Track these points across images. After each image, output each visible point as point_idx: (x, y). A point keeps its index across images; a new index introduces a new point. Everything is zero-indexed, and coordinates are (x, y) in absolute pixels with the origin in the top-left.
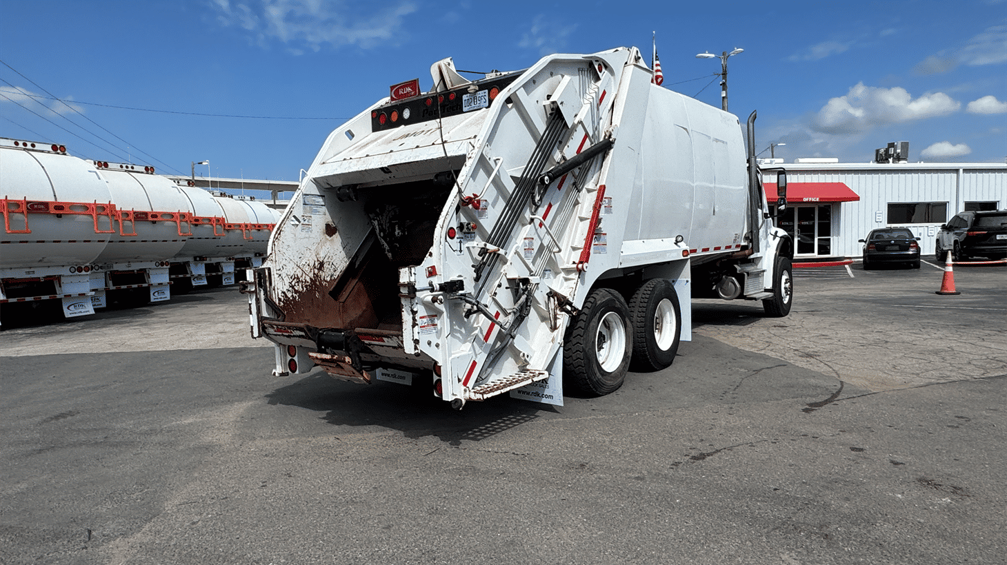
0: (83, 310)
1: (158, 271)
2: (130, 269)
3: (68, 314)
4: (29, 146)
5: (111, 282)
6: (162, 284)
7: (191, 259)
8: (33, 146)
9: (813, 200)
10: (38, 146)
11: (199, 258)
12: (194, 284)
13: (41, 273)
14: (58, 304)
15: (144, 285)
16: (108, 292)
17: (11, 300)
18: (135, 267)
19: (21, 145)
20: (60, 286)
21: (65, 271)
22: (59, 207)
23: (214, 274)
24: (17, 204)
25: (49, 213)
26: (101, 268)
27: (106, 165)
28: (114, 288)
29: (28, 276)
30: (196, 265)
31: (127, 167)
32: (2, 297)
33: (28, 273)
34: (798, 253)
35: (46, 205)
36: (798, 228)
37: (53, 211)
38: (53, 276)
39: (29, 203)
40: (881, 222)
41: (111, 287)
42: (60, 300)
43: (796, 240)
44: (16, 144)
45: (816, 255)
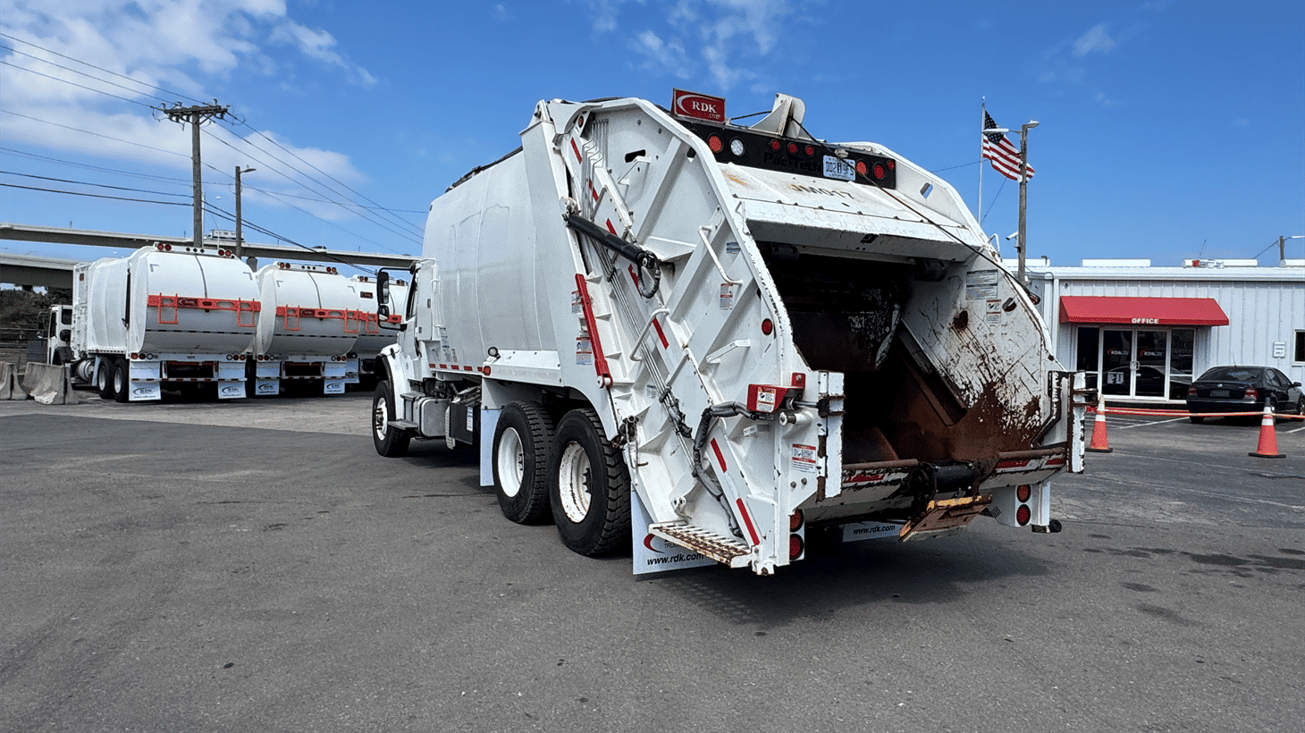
1: (333, 366)
2: (305, 361)
3: (221, 395)
5: (284, 372)
6: (335, 377)
8: (202, 251)
9: (1149, 321)
10: (206, 253)
13: (200, 359)
15: (317, 377)
16: (282, 381)
17: (171, 379)
18: (311, 360)
19: (191, 251)
20: (217, 371)
21: (220, 358)
22: (208, 303)
24: (171, 299)
25: (198, 308)
26: (275, 358)
28: (287, 377)
29: (189, 360)
31: (309, 268)
32: (165, 376)
33: (190, 357)
34: (1137, 394)
35: (196, 301)
36: (1138, 360)
37: (201, 306)
38: (212, 362)
39: (181, 298)
40: (1282, 358)
41: (285, 377)
42: (216, 383)
43: (1134, 377)
44: (188, 250)
45: (1166, 399)
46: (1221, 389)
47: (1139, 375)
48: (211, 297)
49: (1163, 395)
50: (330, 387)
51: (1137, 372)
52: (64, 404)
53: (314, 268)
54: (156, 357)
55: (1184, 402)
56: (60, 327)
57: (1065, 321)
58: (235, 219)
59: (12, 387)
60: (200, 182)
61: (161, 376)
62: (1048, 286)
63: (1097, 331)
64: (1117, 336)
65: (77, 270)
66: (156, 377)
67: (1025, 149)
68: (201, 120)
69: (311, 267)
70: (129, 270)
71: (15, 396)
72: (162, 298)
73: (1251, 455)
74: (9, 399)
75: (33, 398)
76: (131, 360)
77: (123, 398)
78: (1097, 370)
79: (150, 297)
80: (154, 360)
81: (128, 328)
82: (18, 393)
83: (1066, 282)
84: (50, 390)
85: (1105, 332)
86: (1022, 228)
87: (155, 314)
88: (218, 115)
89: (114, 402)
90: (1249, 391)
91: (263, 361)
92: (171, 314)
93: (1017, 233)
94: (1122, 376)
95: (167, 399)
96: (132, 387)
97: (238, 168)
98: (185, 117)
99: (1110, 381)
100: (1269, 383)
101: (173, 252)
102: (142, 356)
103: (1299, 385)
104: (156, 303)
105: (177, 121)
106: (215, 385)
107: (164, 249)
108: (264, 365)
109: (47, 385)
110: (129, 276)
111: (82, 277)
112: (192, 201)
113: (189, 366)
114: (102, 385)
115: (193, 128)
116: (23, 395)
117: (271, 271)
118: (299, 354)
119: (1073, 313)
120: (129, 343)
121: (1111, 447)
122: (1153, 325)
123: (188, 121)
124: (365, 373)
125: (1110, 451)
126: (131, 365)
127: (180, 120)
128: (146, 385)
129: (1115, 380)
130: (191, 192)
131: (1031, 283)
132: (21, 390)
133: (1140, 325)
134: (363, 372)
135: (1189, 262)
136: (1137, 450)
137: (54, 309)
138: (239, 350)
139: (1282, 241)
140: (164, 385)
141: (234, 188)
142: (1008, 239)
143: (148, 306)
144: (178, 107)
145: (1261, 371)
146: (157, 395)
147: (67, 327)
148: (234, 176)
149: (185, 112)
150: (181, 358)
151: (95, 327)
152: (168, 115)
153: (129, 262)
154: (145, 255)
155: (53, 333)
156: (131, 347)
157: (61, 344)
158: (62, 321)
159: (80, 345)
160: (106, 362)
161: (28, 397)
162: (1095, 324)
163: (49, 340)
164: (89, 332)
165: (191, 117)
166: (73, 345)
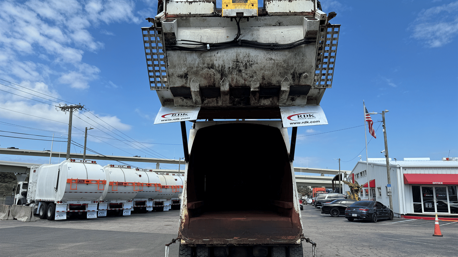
0: (93, 216)
2: (117, 203)
3: (88, 217)
5: (109, 207)
6: (127, 209)
7: (147, 200)
8: (86, 161)
9: (439, 183)
10: (87, 162)
11: (151, 199)
12: (147, 209)
13: (82, 203)
14: (85, 214)
15: (121, 209)
16: (108, 211)
17: (71, 211)
18: (119, 202)
19: (82, 162)
20: (87, 207)
21: (90, 202)
23: (160, 206)
24: (75, 180)
25: (84, 183)
26: (106, 202)
27: (113, 166)
28: (110, 209)
29: (78, 203)
30: (149, 202)
31: (121, 166)
32: (68, 210)
33: (78, 202)
34: (438, 212)
35: (84, 180)
36: (436, 198)
38: (85, 204)
39: (78, 180)
41: (109, 209)
42: (86, 212)
43: (436, 205)
44: (81, 161)
45: (449, 213)
47: (438, 204)
48: (89, 179)
49: (448, 212)
50: (125, 213)
52: (30, 221)
53: (123, 166)
54: (66, 202)
56: (21, 190)
57: (407, 183)
58: (84, 147)
59: (9, 215)
60: (71, 133)
61: (67, 210)
62: (398, 170)
63: (419, 187)
64: (428, 190)
65: (33, 168)
66: (65, 210)
67: (384, 120)
68: (73, 111)
69: (122, 166)
70: (59, 169)
71: (9, 218)
72: (72, 180)
74: (7, 220)
75: (16, 219)
76: (57, 204)
77: (52, 218)
78: (421, 202)
79: (68, 179)
80: (65, 203)
81: (57, 191)
82: (10, 217)
83: (405, 168)
84: (24, 216)
85: (423, 187)
86: (386, 148)
87: (69, 186)
88: (80, 109)
89: (47, 221)
91: (102, 203)
92: (74, 186)
93: (384, 150)
94: (431, 204)
95: (69, 219)
96: (56, 214)
97: (86, 128)
98: (67, 110)
101: (76, 162)
102: (61, 202)
104: (69, 181)
105: (64, 111)
106: (86, 213)
107: (73, 161)
108: (102, 205)
109: (23, 214)
110: (59, 172)
111: (35, 171)
112: (67, 140)
113: (78, 206)
114: (41, 214)
115: (70, 113)
116: (12, 218)
117: (107, 168)
118: (115, 200)
119: (410, 180)
120: (55, 197)
121: (443, 234)
122: (441, 184)
123: (68, 111)
124: (136, 206)
125: (442, 236)
126: (57, 206)
127: (65, 111)
128: (61, 213)
129: (428, 206)
130: (67, 137)
131: (391, 169)
132: (12, 216)
133: (436, 184)
134: (135, 206)
135: (445, 159)
137: (19, 183)
138: (95, 199)
140: (68, 213)
141: (84, 136)
142: (381, 152)
143: (67, 183)
144: (65, 106)
146: (65, 217)
147: (26, 190)
148: (85, 131)
149: (68, 108)
150: (75, 203)
151: (39, 190)
152: (61, 109)
153: (60, 166)
154: (66, 163)
155: (18, 193)
156: (57, 199)
157: (22, 197)
158: (23, 188)
159: (31, 198)
160: (44, 204)
161: (14, 219)
162: (418, 184)
163: (16, 195)
164: (37, 192)
165: (69, 110)
166: (27, 197)
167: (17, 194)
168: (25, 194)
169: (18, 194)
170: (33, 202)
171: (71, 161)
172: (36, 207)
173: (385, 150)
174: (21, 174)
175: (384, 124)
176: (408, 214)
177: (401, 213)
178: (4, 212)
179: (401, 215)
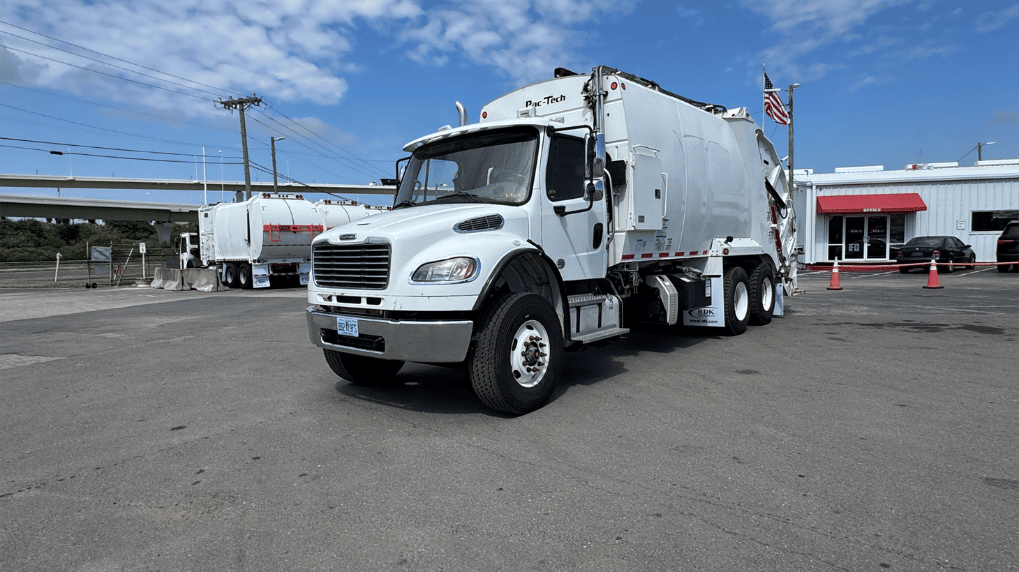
3: (301, 283)
4: (285, 197)
9: (875, 210)
10: (289, 197)
13: (289, 261)
14: (297, 278)
17: (275, 274)
19: (281, 197)
20: (298, 268)
21: (301, 261)
22: (295, 228)
24: (276, 227)
25: (290, 231)
27: (330, 202)
29: (283, 263)
31: (341, 203)
32: (271, 273)
33: (283, 261)
34: (868, 258)
35: (289, 227)
36: (869, 235)
37: (292, 230)
38: (295, 263)
39: (280, 226)
40: (963, 229)
42: (298, 276)
43: (866, 246)
44: (279, 196)
45: (887, 259)
46: (917, 251)
47: (869, 245)
48: (296, 224)
49: (885, 257)
51: (868, 243)
52: (217, 291)
53: (344, 203)
54: (266, 261)
55: (895, 261)
56: (189, 247)
57: (820, 213)
58: (273, 173)
59: (183, 284)
60: (248, 148)
61: (269, 273)
62: (809, 191)
63: (841, 218)
64: (856, 221)
65: (202, 211)
66: (267, 274)
67: (791, 101)
68: (245, 108)
70: (247, 210)
71: (184, 288)
72: (271, 226)
73: (924, 287)
75: (195, 289)
76: (253, 264)
77: (249, 286)
78: (842, 243)
79: (265, 226)
80: (265, 263)
81: (250, 245)
82: (186, 286)
83: (820, 187)
84: (207, 284)
85: (847, 219)
86: (791, 153)
87: (268, 235)
88: (256, 103)
89: (241, 290)
90: (935, 251)
92: (276, 235)
94: (858, 246)
95: (274, 286)
96: (254, 280)
97: (272, 138)
98: (234, 106)
99: (850, 250)
100: (950, 246)
101: (271, 198)
102: (259, 261)
103: (970, 246)
104: (268, 229)
105: (229, 109)
107: (267, 197)
109: (204, 281)
110: (248, 214)
111: (206, 215)
112: (243, 161)
113: (284, 266)
114: (230, 281)
115: (240, 113)
116: (188, 288)
117: (320, 206)
119: (824, 208)
120: (250, 254)
122: (878, 212)
123: (236, 108)
126: (253, 267)
127: (231, 108)
128: (261, 279)
129: (854, 249)
130: (242, 155)
131: (798, 189)
133: (869, 212)
135: (910, 166)
136: (859, 288)
137: (183, 235)
139: (980, 147)
140: (271, 278)
143: (264, 231)
144: (230, 100)
145: (945, 239)
146: (268, 284)
147: (196, 246)
148: (270, 144)
149: (235, 103)
150: (280, 261)
151: (220, 246)
152: (223, 105)
153: (247, 205)
154: (257, 200)
155: (184, 250)
156: (252, 255)
157: (192, 257)
158: (192, 243)
159: (209, 257)
160: (232, 266)
161: (192, 289)
162: (839, 213)
163: (181, 255)
164: (217, 249)
165: (238, 106)
166: (202, 257)
167: (182, 253)
168: (196, 253)
169: (185, 254)
170: (211, 263)
171: (265, 196)
172: (220, 270)
173: (790, 156)
174: (163, 222)
175: (791, 110)
176: (818, 264)
177: (807, 262)
178: (174, 279)
179: (807, 264)
